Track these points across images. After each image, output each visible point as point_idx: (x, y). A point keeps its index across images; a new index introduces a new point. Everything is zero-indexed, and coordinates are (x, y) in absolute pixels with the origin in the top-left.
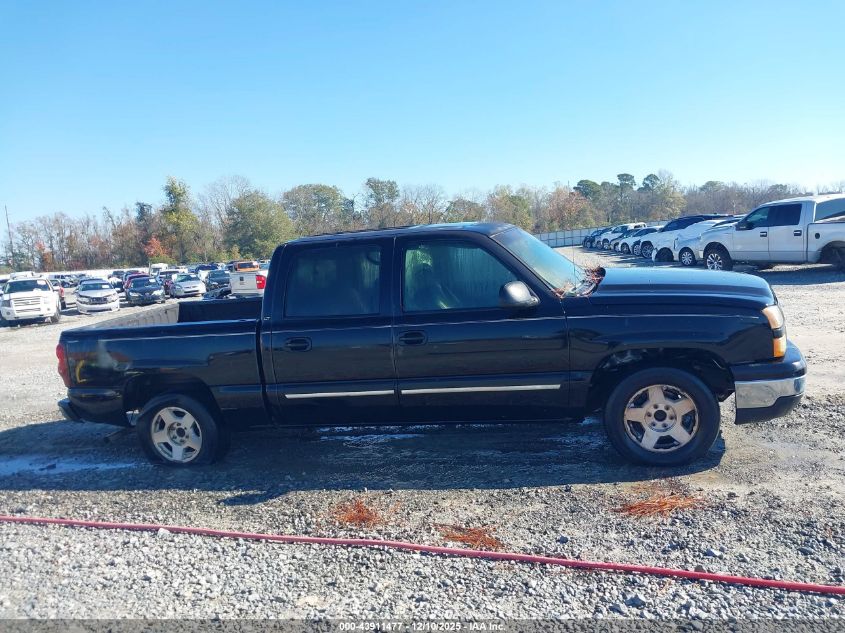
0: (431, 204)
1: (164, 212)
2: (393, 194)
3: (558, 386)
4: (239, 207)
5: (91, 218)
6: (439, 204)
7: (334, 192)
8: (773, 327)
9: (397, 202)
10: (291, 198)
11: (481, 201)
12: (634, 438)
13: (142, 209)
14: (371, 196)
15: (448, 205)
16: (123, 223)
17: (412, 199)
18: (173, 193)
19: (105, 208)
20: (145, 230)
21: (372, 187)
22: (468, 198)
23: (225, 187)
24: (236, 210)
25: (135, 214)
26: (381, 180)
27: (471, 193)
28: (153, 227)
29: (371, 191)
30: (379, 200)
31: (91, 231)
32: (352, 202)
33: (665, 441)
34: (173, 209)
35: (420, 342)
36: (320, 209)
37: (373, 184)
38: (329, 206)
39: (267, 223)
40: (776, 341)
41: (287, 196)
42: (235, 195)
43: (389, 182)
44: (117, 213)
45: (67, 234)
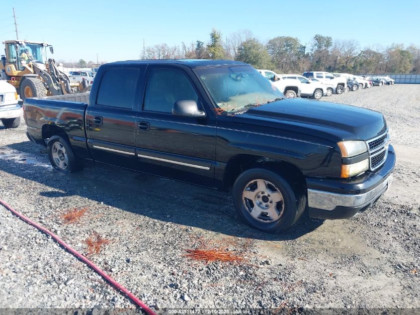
0: (350, 51)
1: (209, 46)
2: (328, 43)
3: (208, 168)
4: (244, 46)
5: (177, 47)
6: (355, 51)
7: (295, 41)
8: (343, 156)
9: (330, 49)
10: (272, 43)
11: (381, 51)
12: (247, 208)
13: (199, 44)
14: (316, 45)
15: (360, 52)
16: (191, 51)
17: (339, 47)
18: (214, 37)
19: (183, 43)
20: (199, 55)
21: (317, 39)
22: (374, 49)
23: (239, 35)
24: (243, 48)
25: (196, 47)
26: (323, 36)
27: (375, 47)
28: (203, 54)
29: (316, 42)
30: (320, 47)
31: (176, 54)
32: (304, 48)
33: (264, 215)
34: (213, 46)
35: (146, 129)
36: (286, 50)
37: (318, 39)
38: (291, 48)
39: (256, 56)
40: (344, 167)
41: (270, 42)
42: (244, 40)
43: (327, 37)
44: (188, 45)
45: (166, 54)
